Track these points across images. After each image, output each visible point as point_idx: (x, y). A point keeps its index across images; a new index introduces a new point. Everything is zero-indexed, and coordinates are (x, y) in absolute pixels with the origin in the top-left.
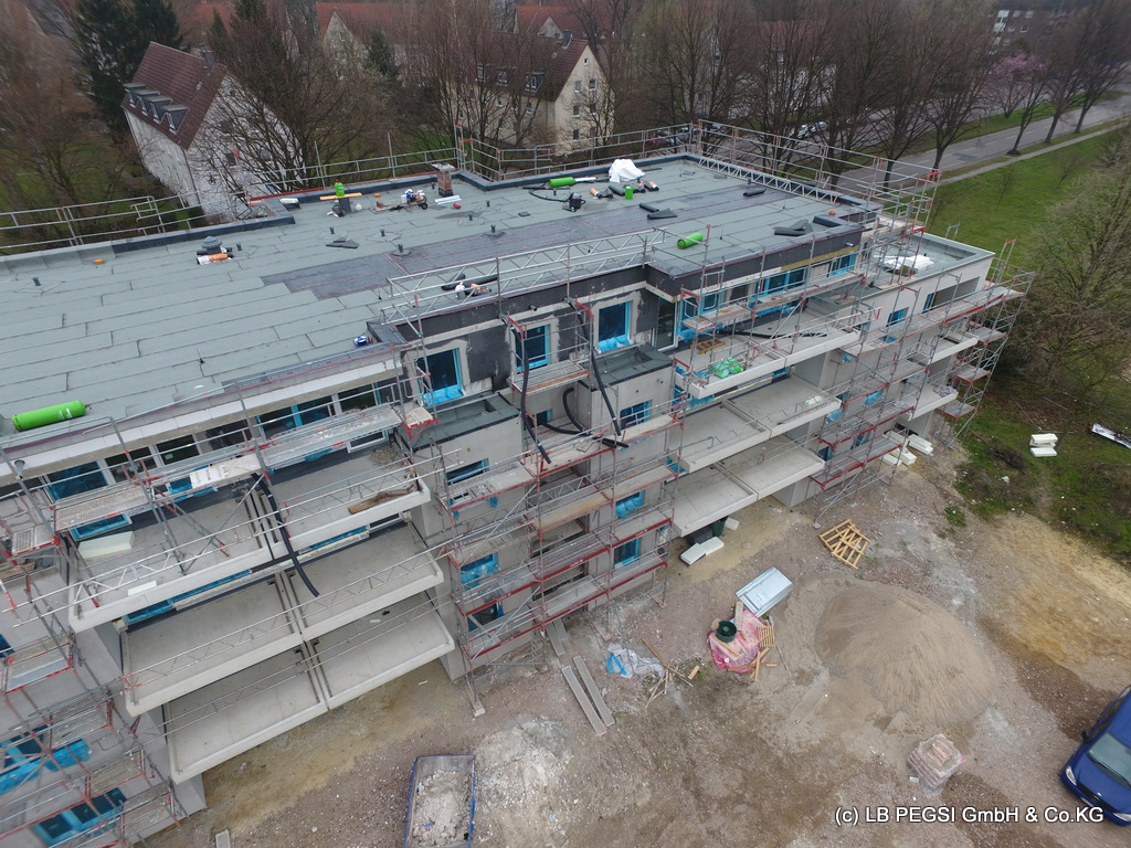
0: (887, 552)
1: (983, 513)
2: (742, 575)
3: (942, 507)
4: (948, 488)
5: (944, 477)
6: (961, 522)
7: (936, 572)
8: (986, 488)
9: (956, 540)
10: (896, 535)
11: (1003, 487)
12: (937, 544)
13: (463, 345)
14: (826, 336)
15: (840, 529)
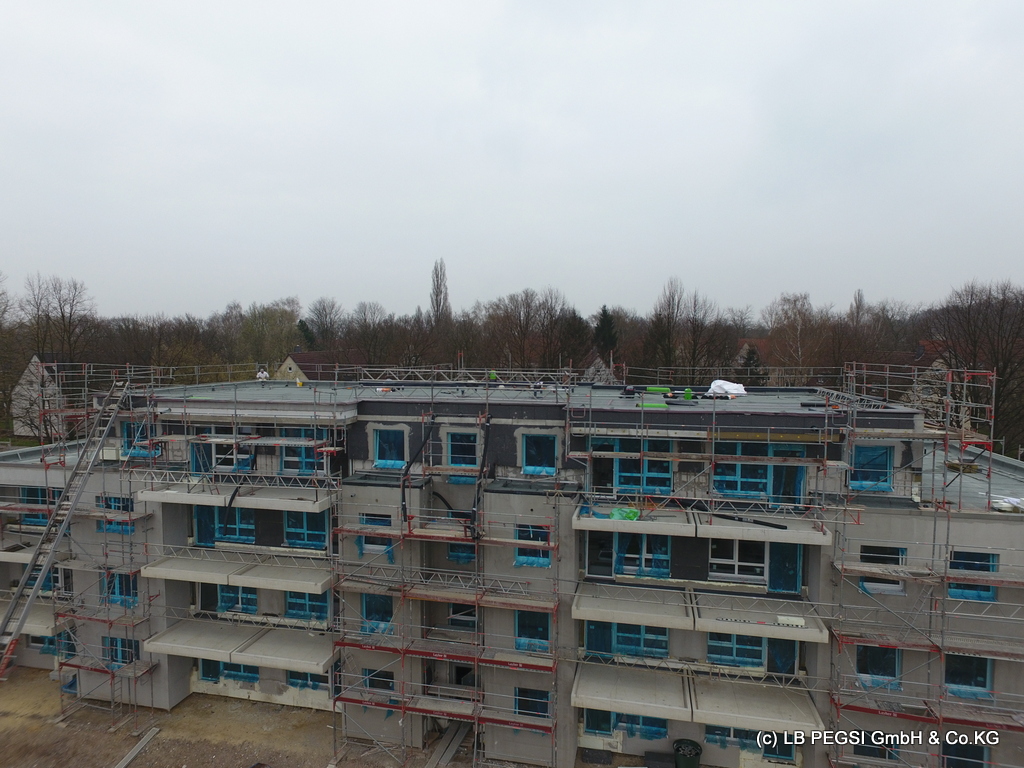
13: (407, 429)
14: (785, 528)
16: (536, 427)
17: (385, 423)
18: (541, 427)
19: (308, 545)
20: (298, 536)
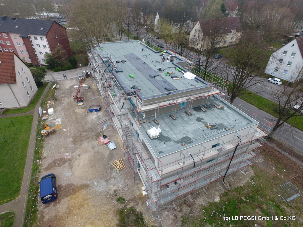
10: (118, 178)
15: (122, 164)
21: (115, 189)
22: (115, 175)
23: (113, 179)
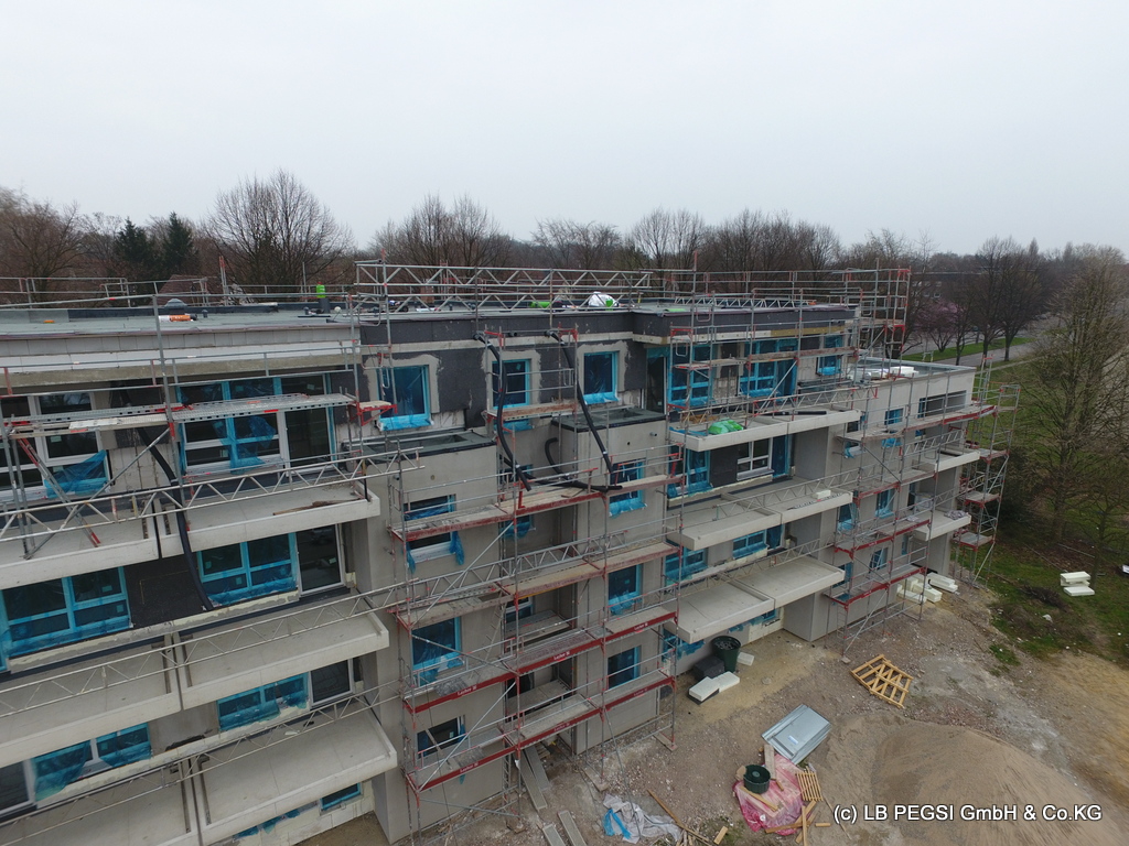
0: (935, 690)
1: (1036, 653)
2: (766, 714)
3: (986, 645)
4: (986, 625)
5: (978, 615)
6: (1013, 660)
7: (1001, 714)
8: (1028, 625)
9: (1014, 679)
10: (941, 673)
11: (1048, 626)
12: (993, 684)
13: (433, 362)
14: (824, 413)
15: (874, 665)
16: (598, 342)
17: (397, 356)
18: (605, 342)
19: (257, 591)
20: (230, 583)
21: (987, 673)
22: (941, 686)
23: (961, 685)
